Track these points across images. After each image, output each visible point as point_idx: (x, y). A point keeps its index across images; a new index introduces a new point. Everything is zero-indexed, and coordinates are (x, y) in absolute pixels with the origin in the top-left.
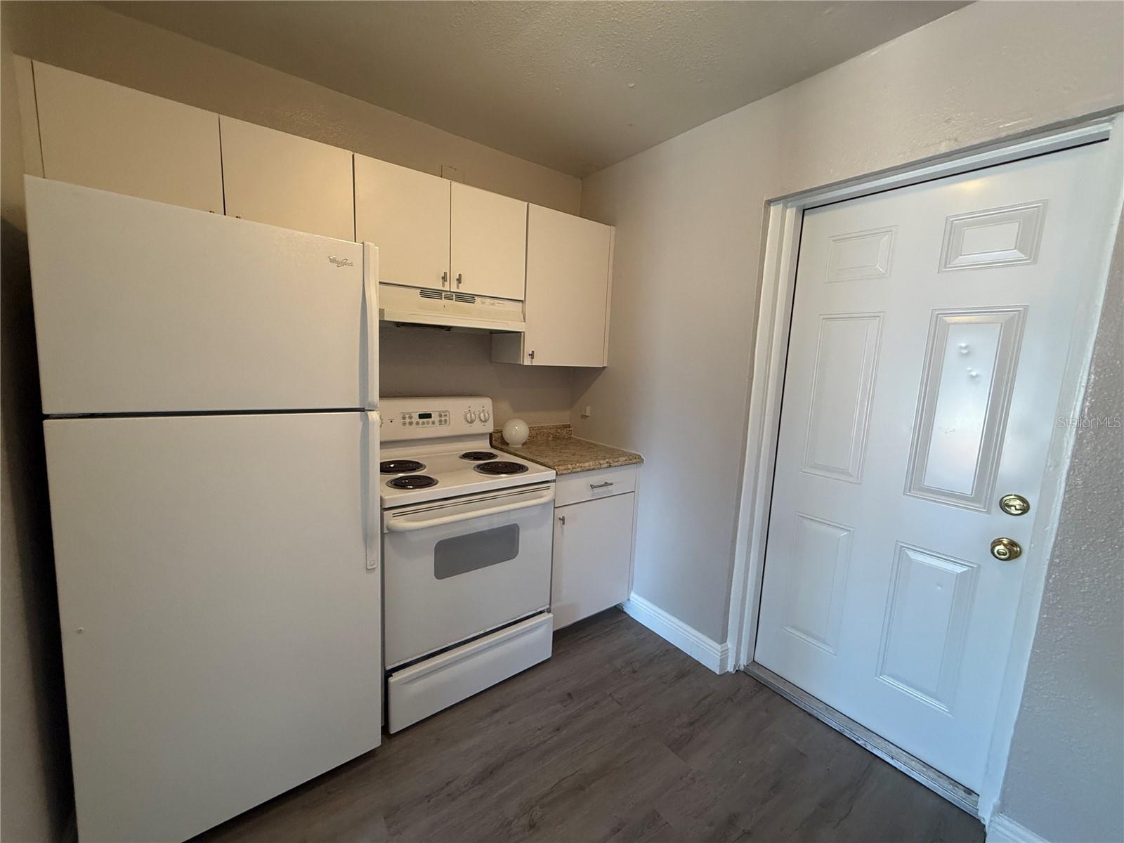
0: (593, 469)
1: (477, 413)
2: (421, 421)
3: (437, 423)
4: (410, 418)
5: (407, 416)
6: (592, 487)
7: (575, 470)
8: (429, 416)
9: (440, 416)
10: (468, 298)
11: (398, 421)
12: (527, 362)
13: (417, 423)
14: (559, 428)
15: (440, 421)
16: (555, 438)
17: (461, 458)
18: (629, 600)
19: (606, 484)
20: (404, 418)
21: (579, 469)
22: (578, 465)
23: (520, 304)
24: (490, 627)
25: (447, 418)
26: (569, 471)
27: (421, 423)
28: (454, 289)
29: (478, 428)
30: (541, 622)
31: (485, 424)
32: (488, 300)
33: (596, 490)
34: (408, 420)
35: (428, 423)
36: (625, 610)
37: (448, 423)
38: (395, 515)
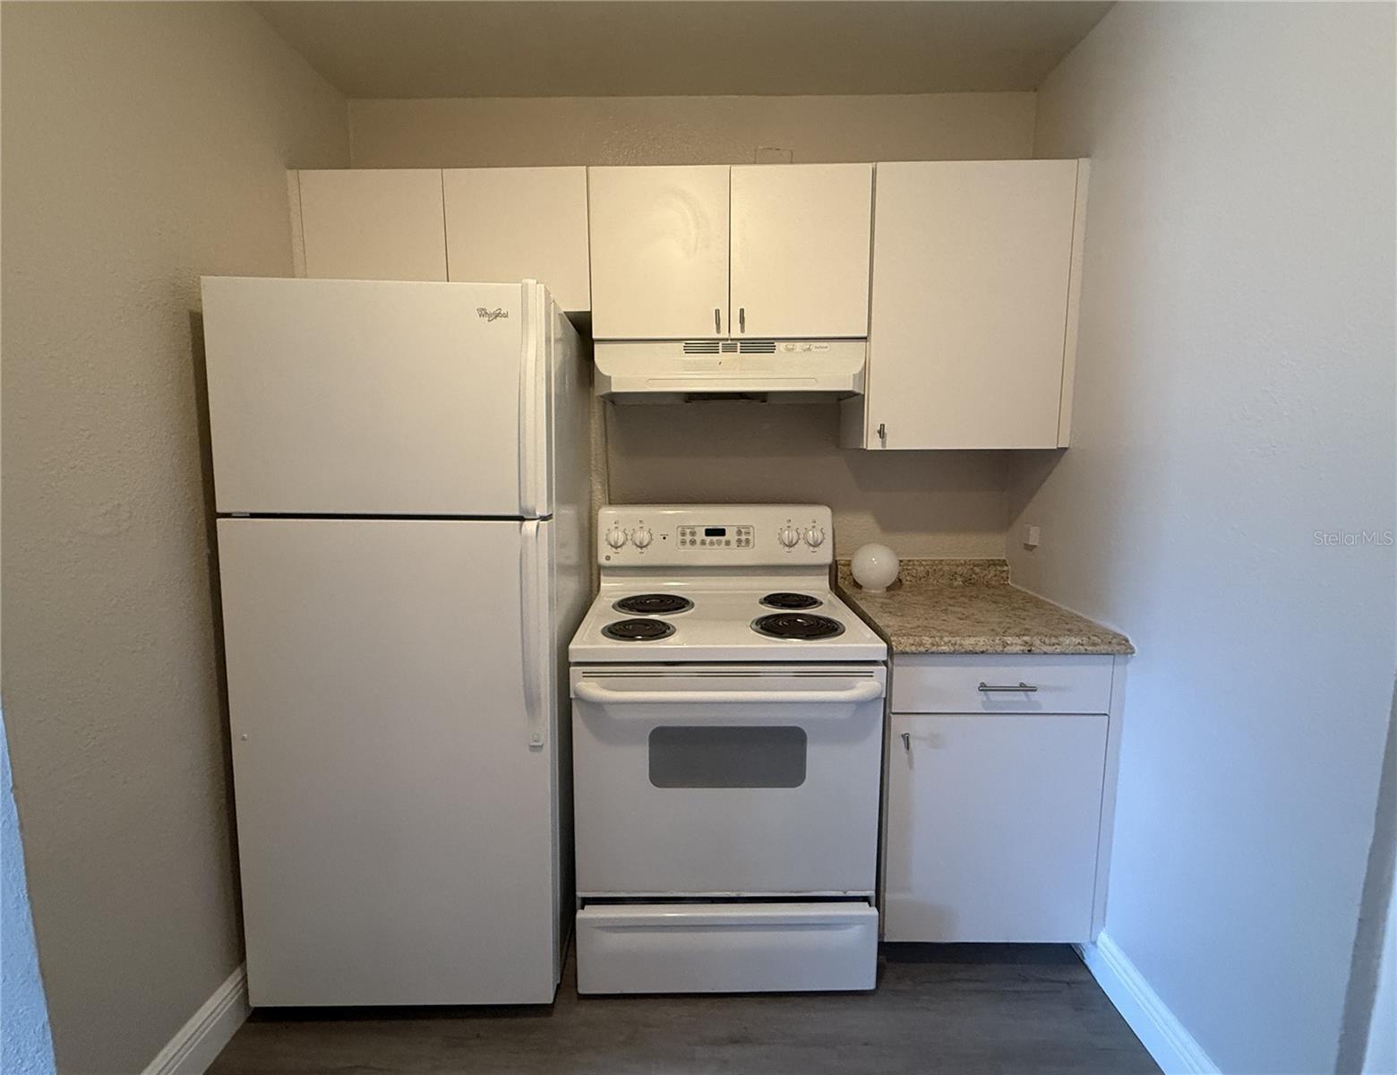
0: (983, 652)
1: (802, 531)
2: (709, 539)
3: (734, 544)
4: (693, 534)
5: (688, 531)
6: (984, 688)
7: (934, 649)
8: (721, 532)
9: (739, 533)
10: (763, 345)
11: (675, 537)
12: (872, 443)
13: (703, 543)
14: (978, 565)
15: (739, 541)
16: (968, 582)
17: (761, 603)
18: (1094, 943)
19: (1024, 688)
20: (683, 534)
21: (945, 648)
22: (946, 639)
23: (862, 344)
24: (751, 891)
25: (750, 537)
26: (922, 649)
27: (708, 542)
28: (736, 333)
29: (802, 555)
30: (852, 917)
31: (816, 549)
32: (799, 345)
33: (994, 696)
34: (688, 538)
35: (719, 543)
36: (1087, 962)
37: (751, 545)
38: (586, 675)
